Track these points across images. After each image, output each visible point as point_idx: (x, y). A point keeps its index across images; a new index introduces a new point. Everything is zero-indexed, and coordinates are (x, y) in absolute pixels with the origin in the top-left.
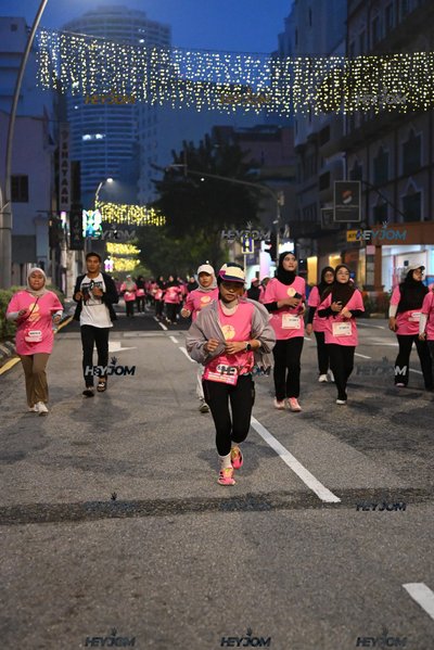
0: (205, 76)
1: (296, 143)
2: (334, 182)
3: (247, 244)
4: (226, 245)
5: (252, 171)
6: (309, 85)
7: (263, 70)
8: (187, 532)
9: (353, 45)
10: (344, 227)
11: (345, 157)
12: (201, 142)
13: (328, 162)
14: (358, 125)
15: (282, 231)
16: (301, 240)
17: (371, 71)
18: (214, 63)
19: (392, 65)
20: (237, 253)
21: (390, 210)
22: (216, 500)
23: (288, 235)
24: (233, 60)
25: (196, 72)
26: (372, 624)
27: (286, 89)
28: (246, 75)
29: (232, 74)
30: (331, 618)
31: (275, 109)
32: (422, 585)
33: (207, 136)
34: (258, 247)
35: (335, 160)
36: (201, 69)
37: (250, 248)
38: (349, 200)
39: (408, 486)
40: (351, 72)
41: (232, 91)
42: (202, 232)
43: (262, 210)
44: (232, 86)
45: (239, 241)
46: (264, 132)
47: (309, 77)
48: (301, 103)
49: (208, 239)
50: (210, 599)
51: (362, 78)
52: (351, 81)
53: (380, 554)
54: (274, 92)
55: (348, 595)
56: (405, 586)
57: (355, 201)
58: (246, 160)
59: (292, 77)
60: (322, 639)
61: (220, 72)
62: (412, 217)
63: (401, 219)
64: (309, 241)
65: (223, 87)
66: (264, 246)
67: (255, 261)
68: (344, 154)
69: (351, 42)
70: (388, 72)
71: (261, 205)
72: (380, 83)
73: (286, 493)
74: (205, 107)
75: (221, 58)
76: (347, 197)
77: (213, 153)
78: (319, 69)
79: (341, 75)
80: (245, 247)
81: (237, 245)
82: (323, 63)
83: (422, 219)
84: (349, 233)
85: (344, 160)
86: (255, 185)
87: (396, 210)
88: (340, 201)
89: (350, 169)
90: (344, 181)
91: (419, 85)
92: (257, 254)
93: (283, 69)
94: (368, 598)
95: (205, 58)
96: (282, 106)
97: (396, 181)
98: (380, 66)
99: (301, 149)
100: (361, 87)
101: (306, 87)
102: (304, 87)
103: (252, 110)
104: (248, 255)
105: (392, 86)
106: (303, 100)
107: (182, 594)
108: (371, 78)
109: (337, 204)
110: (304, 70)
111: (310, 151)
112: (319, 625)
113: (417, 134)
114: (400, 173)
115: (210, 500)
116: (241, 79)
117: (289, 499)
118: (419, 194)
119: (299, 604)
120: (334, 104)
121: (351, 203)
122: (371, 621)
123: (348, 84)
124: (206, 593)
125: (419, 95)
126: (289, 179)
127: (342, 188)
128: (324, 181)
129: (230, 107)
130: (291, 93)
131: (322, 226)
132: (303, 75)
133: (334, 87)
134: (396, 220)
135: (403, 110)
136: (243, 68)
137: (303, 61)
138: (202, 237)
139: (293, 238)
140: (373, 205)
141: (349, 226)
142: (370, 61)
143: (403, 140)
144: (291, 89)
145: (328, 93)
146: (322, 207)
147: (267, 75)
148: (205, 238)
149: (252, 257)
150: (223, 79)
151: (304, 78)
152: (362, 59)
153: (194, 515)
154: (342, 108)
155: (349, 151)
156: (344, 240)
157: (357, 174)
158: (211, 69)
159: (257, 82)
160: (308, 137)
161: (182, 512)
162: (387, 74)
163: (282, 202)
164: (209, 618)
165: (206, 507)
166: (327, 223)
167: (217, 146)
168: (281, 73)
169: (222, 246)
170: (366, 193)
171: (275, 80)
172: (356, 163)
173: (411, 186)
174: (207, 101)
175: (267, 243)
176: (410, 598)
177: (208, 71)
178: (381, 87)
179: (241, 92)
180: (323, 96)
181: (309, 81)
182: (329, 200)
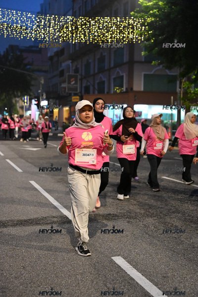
0: (9, 21)
1: (49, 55)
2: (66, 75)
3: (26, 101)
4: (16, 101)
5: (28, 67)
6: (57, 28)
7: (36, 20)
8: (9, 236)
9: (75, 12)
10: (70, 95)
11: (72, 63)
12: (4, 52)
13: (64, 65)
14: (77, 48)
15: (42, 95)
16: (51, 100)
17: (85, 24)
18: (13, 15)
19: (95, 22)
20: (21, 105)
21: (91, 88)
22: (21, 221)
23: (45, 97)
24: (22, 14)
25: (4, 19)
26: (100, 276)
27: (47, 30)
28: (28, 22)
29: (21, 21)
30: (82, 274)
31: (41, 38)
32: (120, 257)
33: (7, 49)
34: (31, 103)
35: (66, 64)
36: (6, 17)
37: (27, 103)
38: (73, 82)
39: (108, 213)
40: (77, 24)
41: (21, 28)
42: (4, 94)
43: (33, 85)
44: (21, 27)
45: (22, 99)
46: (33, 49)
47: (58, 25)
48: (54, 37)
49: (7, 98)
50: (24, 268)
51: (81, 27)
52: (77, 28)
53: (100, 244)
54: (41, 31)
55: (87, 263)
56: (112, 258)
57: (76, 83)
58: (26, 62)
59: (50, 24)
60: (78, 284)
61: (16, 19)
62: (101, 91)
63: (96, 92)
64: (54, 101)
65: (17, 26)
66: (34, 102)
67: (29, 109)
68: (70, 61)
69: (74, 10)
70: (93, 25)
71: (33, 83)
72: (90, 30)
73: (54, 217)
74: (8, 35)
75: (16, 12)
76: (73, 81)
77: (10, 58)
78: (62, 21)
79: (72, 25)
80: (24, 102)
81: (21, 101)
82: (64, 19)
83: (106, 92)
84: (73, 98)
85: (71, 64)
86: (30, 73)
87: (94, 88)
88: (69, 83)
89: (74, 68)
90: (71, 74)
91: (107, 32)
92: (30, 106)
93: (45, 20)
94: (97, 264)
95: (9, 12)
96: (45, 38)
97: (94, 75)
98: (89, 22)
99: (51, 58)
100: (81, 31)
101: (56, 29)
102: (55, 30)
103: (30, 38)
104: (26, 106)
105: (95, 32)
106: (55, 35)
107: (10, 266)
108: (85, 27)
109: (68, 84)
110: (55, 21)
111: (55, 59)
112: (76, 277)
113: (104, 54)
114: (96, 71)
115: (18, 221)
116: (25, 23)
117: (55, 220)
118: (104, 81)
119: (66, 268)
120: (68, 38)
121: (74, 84)
122: (99, 275)
123: (75, 29)
124: (22, 265)
125: (107, 36)
126: (45, 72)
127: (70, 77)
128: (62, 73)
129: (20, 36)
130: (49, 31)
131: (61, 94)
132: (55, 24)
133: (68, 31)
134: (94, 93)
135: (99, 43)
136: (27, 18)
137: (55, 17)
138: (4, 97)
139: (47, 99)
140: (84, 85)
141: (73, 94)
142: (85, 20)
143: (98, 56)
144: (49, 30)
145: (66, 33)
146: (60, 85)
147: (38, 22)
148: (6, 97)
149: (27, 107)
150: (17, 23)
151: (55, 25)
152: (82, 19)
153: (11, 228)
154: (73, 40)
155: (73, 60)
156: (71, 101)
157: (76, 71)
158: (11, 18)
159: (33, 25)
160: (55, 53)
161: (6, 227)
162: (92, 26)
163: (42, 82)
164: (24, 276)
165: (17, 224)
166: (63, 92)
167: (12, 54)
168: (45, 22)
169: (14, 101)
170: (81, 80)
171: (42, 25)
172: (76, 66)
173: (101, 77)
174: (9, 33)
175: (35, 101)
176: (116, 263)
177: (10, 19)
178: (90, 32)
179: (26, 30)
180: (64, 34)
181: (57, 27)
182: (64, 82)
